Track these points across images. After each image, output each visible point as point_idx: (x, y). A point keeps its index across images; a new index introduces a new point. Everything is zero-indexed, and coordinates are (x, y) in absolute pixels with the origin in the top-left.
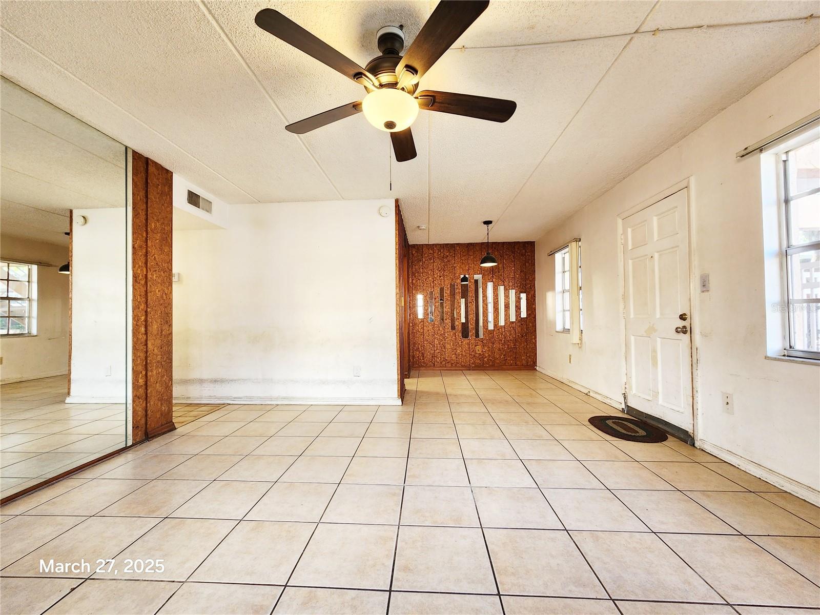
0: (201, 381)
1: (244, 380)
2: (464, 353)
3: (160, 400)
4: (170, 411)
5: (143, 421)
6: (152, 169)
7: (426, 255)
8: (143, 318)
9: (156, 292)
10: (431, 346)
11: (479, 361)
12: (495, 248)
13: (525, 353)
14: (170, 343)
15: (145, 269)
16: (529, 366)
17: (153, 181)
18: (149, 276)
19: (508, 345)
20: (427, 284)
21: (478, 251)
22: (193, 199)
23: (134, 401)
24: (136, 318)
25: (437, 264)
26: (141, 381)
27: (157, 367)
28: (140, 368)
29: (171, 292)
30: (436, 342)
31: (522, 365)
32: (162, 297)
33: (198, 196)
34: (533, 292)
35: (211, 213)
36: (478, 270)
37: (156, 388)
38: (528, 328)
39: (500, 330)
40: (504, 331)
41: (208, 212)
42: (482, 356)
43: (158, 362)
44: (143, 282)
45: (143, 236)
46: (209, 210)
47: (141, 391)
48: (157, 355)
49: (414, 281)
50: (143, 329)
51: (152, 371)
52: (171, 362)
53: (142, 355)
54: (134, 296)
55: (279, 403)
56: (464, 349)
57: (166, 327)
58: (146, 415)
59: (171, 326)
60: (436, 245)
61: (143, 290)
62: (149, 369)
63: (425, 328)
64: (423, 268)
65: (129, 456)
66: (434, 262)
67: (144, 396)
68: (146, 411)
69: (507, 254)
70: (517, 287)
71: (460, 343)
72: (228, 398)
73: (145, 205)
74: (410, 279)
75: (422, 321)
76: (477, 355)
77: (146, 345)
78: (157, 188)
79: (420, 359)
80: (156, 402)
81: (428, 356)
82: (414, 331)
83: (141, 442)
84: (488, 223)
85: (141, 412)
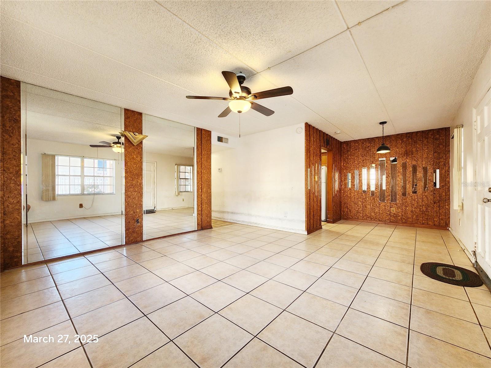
0: (228, 212)
1: (242, 214)
2: (381, 212)
3: (207, 216)
4: (210, 222)
5: (201, 223)
6: (203, 132)
7: (353, 147)
8: (200, 186)
9: (205, 177)
10: (356, 206)
11: (393, 219)
12: (409, 137)
13: (437, 216)
14: (210, 196)
15: (201, 169)
16: (442, 226)
17: (204, 136)
18: (203, 171)
19: (420, 209)
20: (353, 166)
21: (394, 141)
22: (220, 139)
23: (197, 215)
24: (198, 187)
25: (361, 152)
26: (200, 209)
27: (205, 204)
28: (200, 204)
29: (211, 177)
30: (360, 203)
31: (434, 225)
32: (207, 178)
33: (222, 138)
34: (447, 168)
35: (228, 143)
36: (394, 154)
37: (205, 212)
38: (442, 196)
39: (413, 197)
40: (416, 198)
41: (226, 143)
42: (396, 216)
43: (206, 202)
44: (200, 174)
45: (200, 157)
46: (227, 142)
47: (200, 212)
48: (205, 200)
49: (345, 165)
50: (201, 190)
51: (203, 205)
52: (211, 203)
53: (200, 200)
54: (197, 179)
55: (254, 225)
56: (381, 209)
57: (209, 190)
58: (202, 221)
59: (211, 189)
60: (360, 140)
61: (200, 176)
62: (202, 204)
63: (352, 194)
64: (351, 156)
65: (196, 233)
66: (359, 151)
67: (201, 214)
68: (202, 220)
69: (420, 140)
70: (430, 164)
71: (378, 205)
72: (236, 221)
73: (201, 146)
74: (342, 163)
75: (350, 189)
76: (392, 214)
77: (202, 196)
78: (205, 139)
79: (348, 214)
80: (205, 217)
81: (354, 212)
82: (345, 196)
83: (200, 230)
84: (383, 123)
85: (200, 220)
